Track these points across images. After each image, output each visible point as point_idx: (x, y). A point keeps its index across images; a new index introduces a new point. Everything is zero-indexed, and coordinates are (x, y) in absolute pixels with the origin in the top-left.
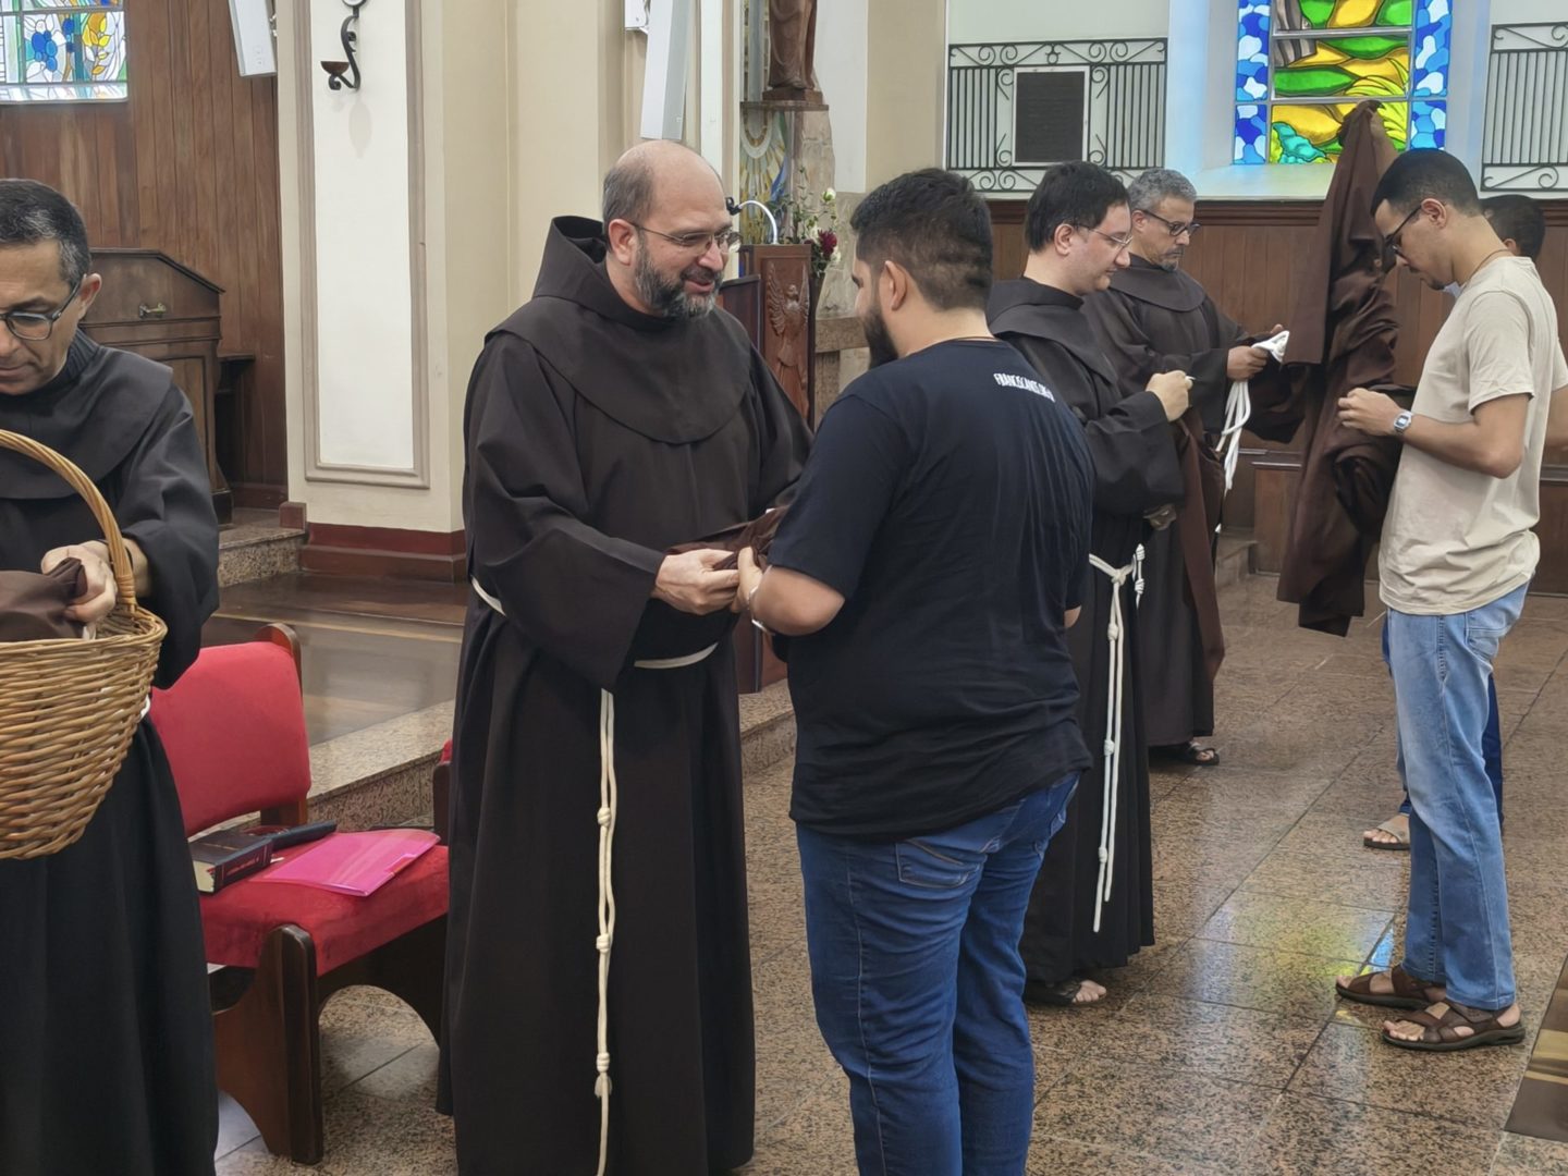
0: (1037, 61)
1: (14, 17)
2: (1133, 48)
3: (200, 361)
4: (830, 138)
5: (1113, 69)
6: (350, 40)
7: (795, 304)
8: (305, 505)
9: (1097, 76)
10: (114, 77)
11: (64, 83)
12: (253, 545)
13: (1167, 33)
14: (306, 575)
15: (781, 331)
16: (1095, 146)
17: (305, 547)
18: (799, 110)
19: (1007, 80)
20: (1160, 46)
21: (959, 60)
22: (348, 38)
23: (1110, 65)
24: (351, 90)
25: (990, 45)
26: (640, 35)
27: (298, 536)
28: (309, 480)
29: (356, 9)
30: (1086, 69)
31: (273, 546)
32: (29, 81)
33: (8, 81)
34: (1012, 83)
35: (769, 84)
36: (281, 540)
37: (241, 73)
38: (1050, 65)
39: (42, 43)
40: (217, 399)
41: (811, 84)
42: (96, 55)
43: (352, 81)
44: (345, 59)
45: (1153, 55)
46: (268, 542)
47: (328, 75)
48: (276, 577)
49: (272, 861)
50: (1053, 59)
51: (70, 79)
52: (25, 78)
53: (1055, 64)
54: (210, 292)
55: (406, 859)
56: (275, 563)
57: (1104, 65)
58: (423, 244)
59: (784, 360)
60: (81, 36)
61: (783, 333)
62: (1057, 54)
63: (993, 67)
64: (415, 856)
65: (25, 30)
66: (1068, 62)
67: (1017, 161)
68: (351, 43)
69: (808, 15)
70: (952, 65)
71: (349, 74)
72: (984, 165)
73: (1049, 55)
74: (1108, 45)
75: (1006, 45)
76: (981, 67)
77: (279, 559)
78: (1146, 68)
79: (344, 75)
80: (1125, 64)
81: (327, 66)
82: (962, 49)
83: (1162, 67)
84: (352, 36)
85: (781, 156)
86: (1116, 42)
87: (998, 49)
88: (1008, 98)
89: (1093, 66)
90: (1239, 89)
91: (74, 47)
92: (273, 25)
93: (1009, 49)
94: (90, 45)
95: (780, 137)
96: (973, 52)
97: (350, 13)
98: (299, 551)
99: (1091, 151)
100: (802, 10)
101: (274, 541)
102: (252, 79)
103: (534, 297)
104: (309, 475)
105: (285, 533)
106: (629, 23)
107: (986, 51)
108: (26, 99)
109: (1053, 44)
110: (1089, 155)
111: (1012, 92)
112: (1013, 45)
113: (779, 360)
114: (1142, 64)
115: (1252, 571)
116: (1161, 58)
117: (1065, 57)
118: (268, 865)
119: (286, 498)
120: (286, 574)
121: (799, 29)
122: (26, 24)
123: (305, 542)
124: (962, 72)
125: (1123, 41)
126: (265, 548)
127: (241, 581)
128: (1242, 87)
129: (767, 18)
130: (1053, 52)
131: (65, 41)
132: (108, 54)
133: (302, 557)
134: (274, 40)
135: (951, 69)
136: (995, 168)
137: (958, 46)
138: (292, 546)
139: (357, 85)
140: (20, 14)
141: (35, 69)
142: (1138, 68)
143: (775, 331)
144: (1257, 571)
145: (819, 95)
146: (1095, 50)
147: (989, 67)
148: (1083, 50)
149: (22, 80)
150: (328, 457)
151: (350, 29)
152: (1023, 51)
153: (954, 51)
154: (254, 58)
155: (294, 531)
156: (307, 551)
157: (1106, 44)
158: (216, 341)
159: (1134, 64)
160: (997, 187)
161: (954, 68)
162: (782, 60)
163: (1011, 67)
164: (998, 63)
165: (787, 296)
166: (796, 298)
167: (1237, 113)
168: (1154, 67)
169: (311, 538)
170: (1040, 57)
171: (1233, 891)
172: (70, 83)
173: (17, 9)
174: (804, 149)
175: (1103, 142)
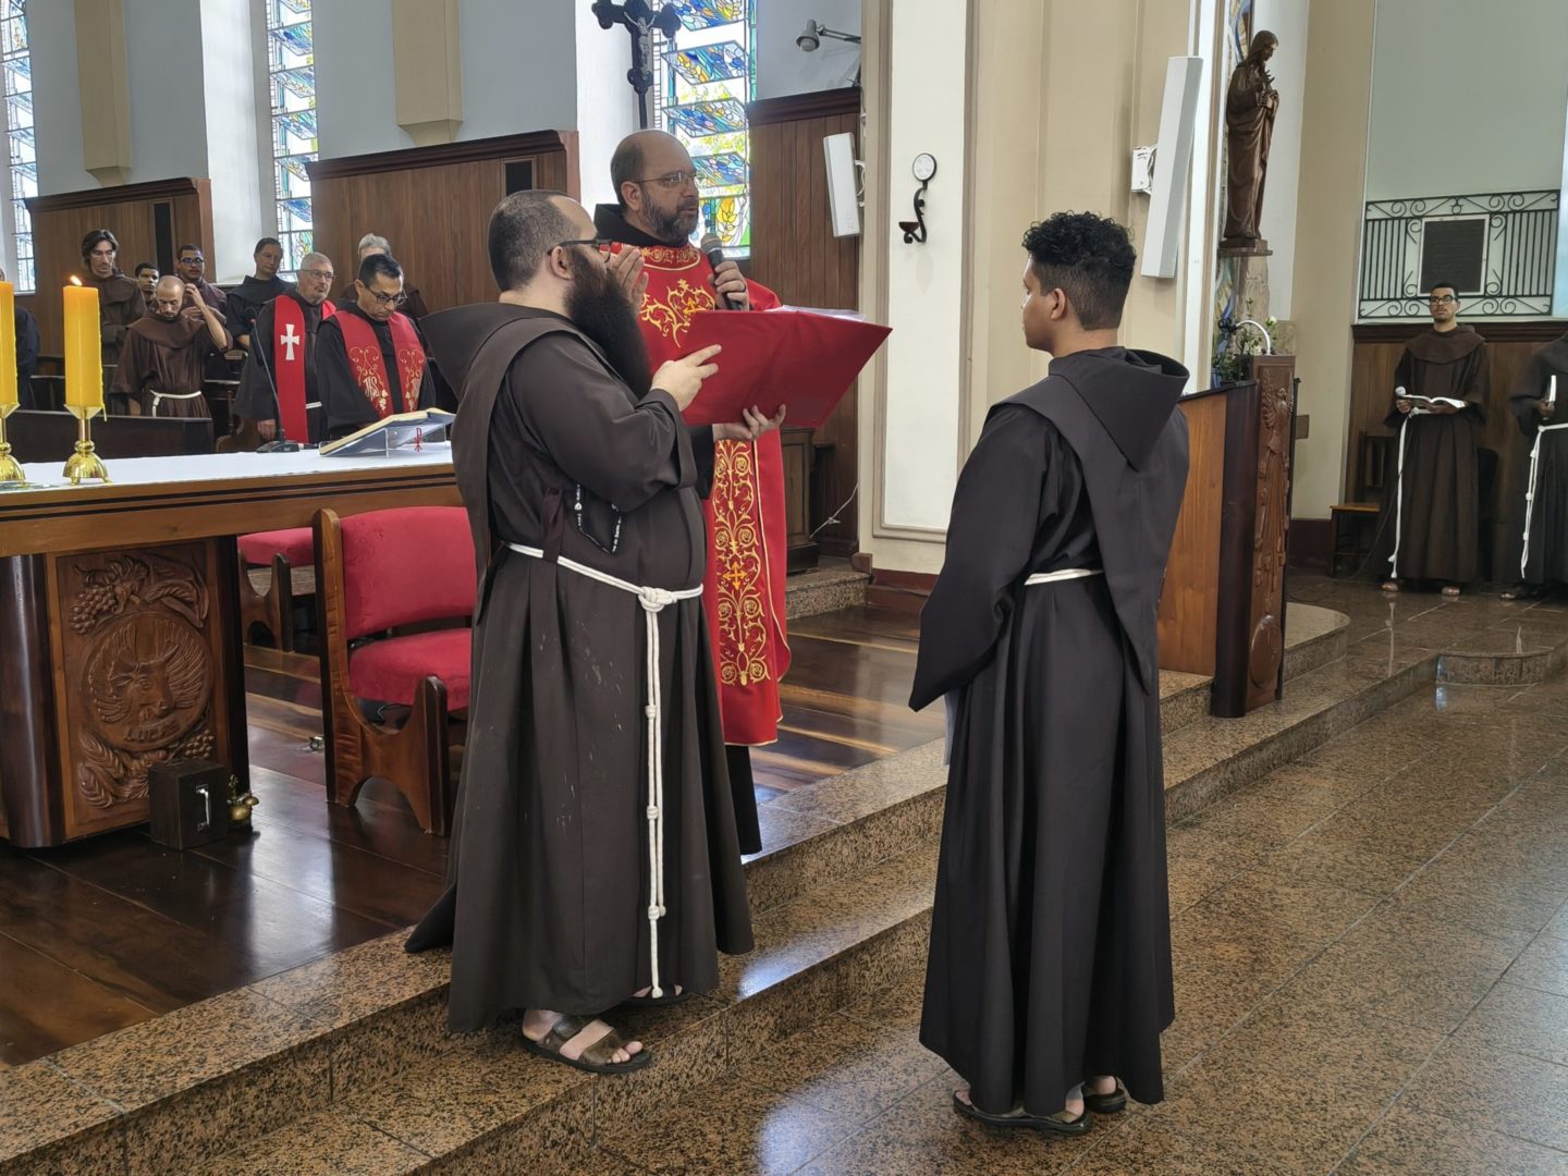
0: (1443, 212)
2: (1529, 199)
3: (800, 447)
4: (1266, 279)
5: (1510, 216)
6: (920, 206)
7: (1284, 403)
8: (871, 555)
9: (1496, 223)
10: (737, 244)
12: (834, 585)
13: (1561, 186)
14: (870, 607)
15: (1271, 425)
16: (1492, 278)
17: (871, 586)
18: (1245, 256)
19: (1416, 228)
20: (1554, 196)
21: (1374, 214)
22: (919, 204)
23: (1507, 213)
24: (919, 243)
25: (1401, 201)
26: (1143, 195)
27: (866, 579)
28: (875, 537)
29: (925, 182)
30: (1487, 217)
31: (848, 585)
34: (1420, 230)
35: (1225, 236)
36: (854, 581)
37: (835, 235)
38: (1454, 214)
41: (1258, 235)
43: (920, 237)
44: (914, 219)
45: (1546, 204)
46: (845, 582)
47: (903, 233)
48: (850, 608)
50: (1457, 210)
53: (1458, 214)
56: (849, 598)
57: (1502, 213)
58: (970, 359)
59: (1272, 448)
60: (716, 215)
61: (1273, 427)
62: (1460, 206)
63: (1403, 218)
66: (1469, 211)
67: (1422, 292)
68: (921, 209)
69: (1259, 179)
70: (1368, 218)
71: (918, 232)
72: (1392, 296)
73: (1453, 207)
74: (1506, 198)
75: (1416, 200)
76: (1393, 219)
77: (852, 595)
78: (1540, 214)
79: (914, 232)
80: (1521, 212)
81: (903, 225)
82: (1377, 205)
83: (1554, 213)
84: (922, 203)
85: (1229, 293)
86: (1514, 194)
87: (1408, 204)
88: (1416, 244)
89: (1492, 214)
92: (860, 198)
93: (1419, 203)
95: (1229, 277)
96: (1387, 207)
97: (921, 186)
98: (866, 589)
99: (1488, 282)
101: (849, 582)
102: (840, 239)
104: (876, 533)
105: (857, 576)
106: (1135, 186)
107: (1397, 207)
109: (1457, 198)
110: (1486, 286)
111: (1420, 238)
112: (1421, 200)
113: (1269, 448)
114: (1536, 211)
116: (1554, 206)
117: (1467, 207)
119: (857, 548)
120: (856, 606)
123: (870, 583)
124: (1376, 223)
125: (1520, 194)
126: (843, 587)
127: (827, 611)
130: (1457, 204)
133: (868, 594)
134: (861, 211)
135: (1367, 221)
136: (1402, 299)
137: (1373, 203)
138: (861, 586)
139: (923, 240)
142: (1532, 215)
143: (1267, 424)
145: (1266, 242)
146: (1495, 201)
147: (1400, 218)
148: (1484, 201)
150: (889, 520)
151: (920, 198)
152: (1431, 205)
153: (1370, 207)
154: (844, 222)
155: (864, 575)
156: (872, 590)
157: (1504, 196)
158: (812, 433)
159: (1529, 212)
160: (1403, 314)
161: (1370, 220)
162: (1236, 214)
163: (1420, 218)
164: (1408, 215)
165: (1277, 396)
166: (1284, 398)
168: (1547, 214)
169: (875, 581)
170: (1446, 209)
174: (1247, 287)
175: (1500, 276)
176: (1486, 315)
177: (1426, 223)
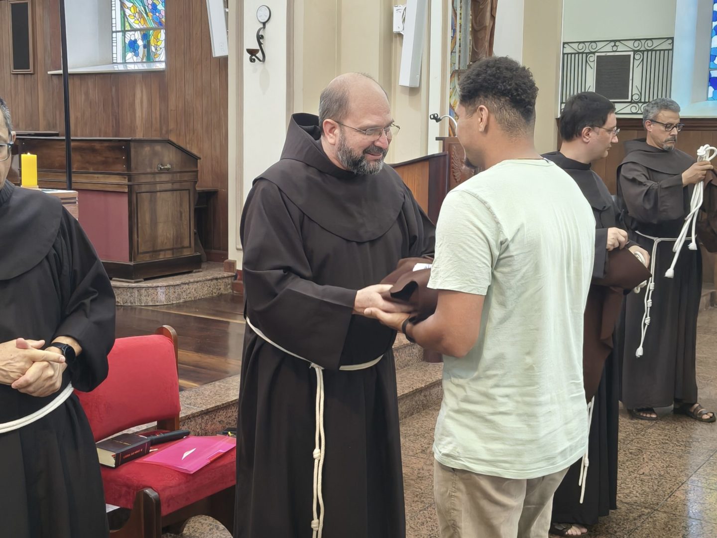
0: (607, 50)
1: (121, 33)
2: (656, 43)
3: (188, 191)
5: (645, 53)
6: (261, 38)
8: (236, 261)
9: (637, 57)
10: (162, 59)
11: (142, 62)
12: (209, 280)
13: (674, 35)
14: (235, 294)
16: (635, 91)
17: (236, 281)
19: (592, 59)
20: (670, 41)
21: (568, 50)
23: (644, 51)
24: (261, 62)
25: (583, 42)
26: (400, 35)
27: (232, 276)
28: (238, 249)
29: (264, 24)
30: (632, 54)
31: (219, 281)
32: (127, 61)
33: (118, 62)
34: (594, 61)
35: (471, 62)
36: (224, 278)
37: (214, 56)
38: (613, 51)
39: (133, 45)
40: (196, 210)
42: (156, 49)
43: (261, 59)
44: (258, 48)
45: (666, 46)
46: (217, 279)
47: (249, 55)
48: (220, 296)
49: (150, 451)
50: (615, 49)
51: (144, 60)
52: (125, 60)
53: (616, 51)
54: (194, 159)
55: (219, 453)
56: (220, 289)
57: (641, 51)
60: (150, 41)
62: (617, 46)
63: (584, 53)
64: (224, 452)
65: (126, 39)
66: (622, 50)
68: (261, 40)
69: (491, 28)
70: (564, 52)
71: (259, 55)
73: (613, 46)
74: (643, 42)
75: (591, 42)
76: (579, 53)
77: (222, 287)
78: (662, 52)
79: (257, 55)
80: (652, 50)
81: (249, 51)
82: (569, 44)
83: (671, 52)
84: (262, 37)
86: (647, 39)
87: (587, 44)
88: (592, 68)
89: (635, 52)
90: (712, 63)
91: (147, 46)
93: (593, 44)
94: (153, 45)
96: (575, 46)
97: (262, 26)
98: (232, 283)
99: (633, 93)
100: (488, 25)
101: (220, 278)
103: (281, 159)
104: (238, 247)
105: (226, 274)
106: (395, 29)
107: (581, 45)
108: (126, 69)
109: (615, 41)
110: (632, 96)
111: (594, 65)
112: (595, 42)
114: (660, 50)
115: (712, 305)
116: (670, 47)
117: (621, 47)
118: (148, 453)
119: (227, 258)
120: (226, 294)
121: (485, 34)
122: (126, 36)
123: (235, 279)
124: (569, 56)
125: (651, 39)
126: (215, 281)
127: (203, 297)
128: (713, 61)
129: (471, 29)
130: (615, 45)
131: (142, 44)
132: (161, 48)
133: (234, 286)
135: (564, 54)
137: (567, 43)
138: (229, 281)
139: (264, 60)
140: (124, 32)
141: (130, 56)
142: (658, 52)
143: (456, 180)
144: (715, 305)
146: (636, 44)
148: (630, 44)
149: (124, 62)
151: (260, 34)
152: (600, 45)
153: (565, 46)
154: (219, 49)
155: (230, 274)
156: (237, 283)
157: (642, 41)
158: (196, 182)
159: (656, 51)
161: (566, 54)
162: (477, 49)
163: (594, 53)
164: (587, 51)
167: (710, 74)
168: (666, 52)
169: (238, 277)
170: (609, 48)
171: (682, 484)
172: (144, 62)
173: (123, 29)
175: (640, 90)
176: (633, 114)
177: (597, 56)
